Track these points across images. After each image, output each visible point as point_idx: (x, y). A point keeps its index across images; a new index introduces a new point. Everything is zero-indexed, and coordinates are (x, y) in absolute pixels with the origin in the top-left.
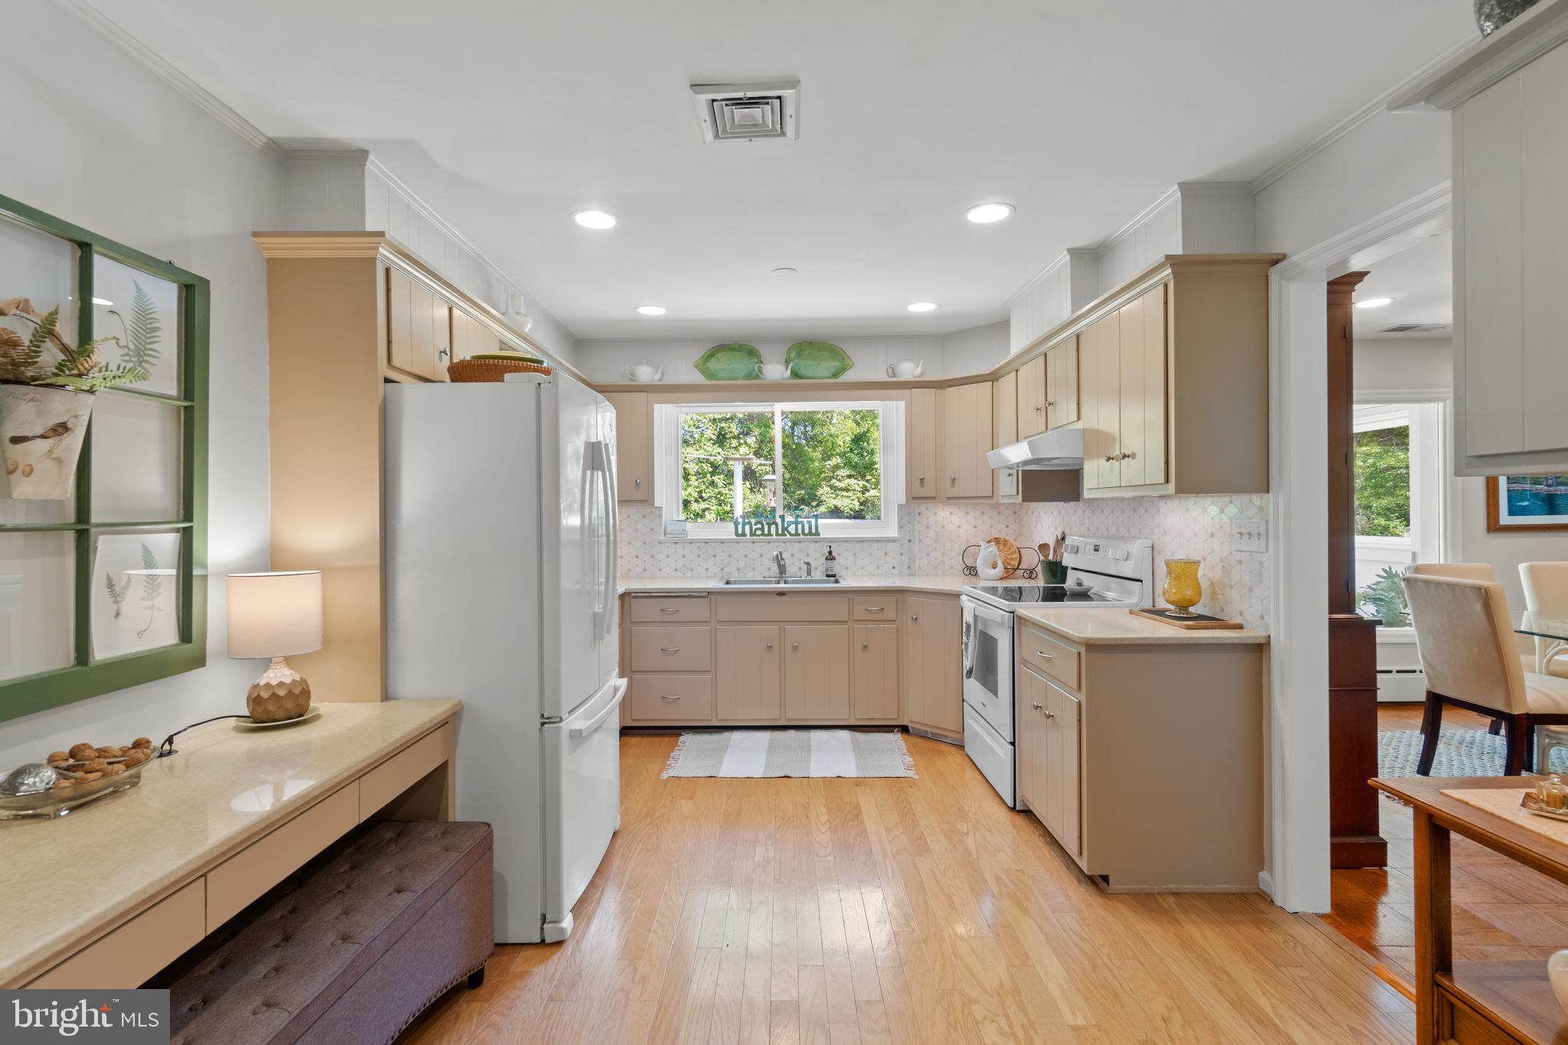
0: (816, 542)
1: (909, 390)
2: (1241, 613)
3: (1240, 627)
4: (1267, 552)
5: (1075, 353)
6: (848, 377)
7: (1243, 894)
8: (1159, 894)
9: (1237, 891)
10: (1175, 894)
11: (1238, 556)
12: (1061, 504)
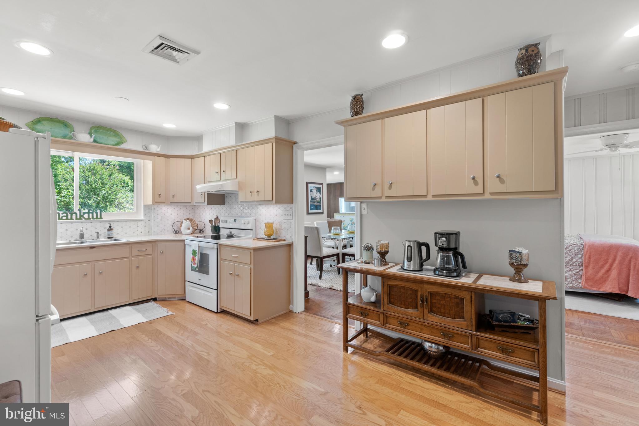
0: (101, 222)
1: (154, 157)
2: (285, 236)
3: (284, 240)
4: (292, 219)
5: (235, 156)
6: (123, 146)
7: (287, 313)
8: (270, 319)
9: (286, 312)
10: (273, 318)
11: (284, 221)
12: (219, 206)
